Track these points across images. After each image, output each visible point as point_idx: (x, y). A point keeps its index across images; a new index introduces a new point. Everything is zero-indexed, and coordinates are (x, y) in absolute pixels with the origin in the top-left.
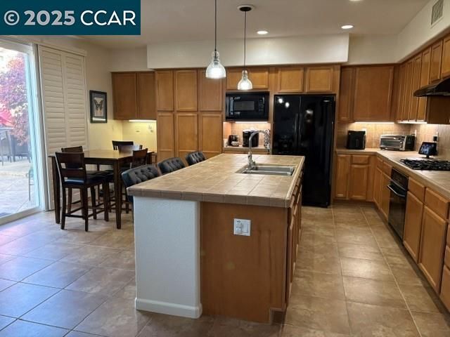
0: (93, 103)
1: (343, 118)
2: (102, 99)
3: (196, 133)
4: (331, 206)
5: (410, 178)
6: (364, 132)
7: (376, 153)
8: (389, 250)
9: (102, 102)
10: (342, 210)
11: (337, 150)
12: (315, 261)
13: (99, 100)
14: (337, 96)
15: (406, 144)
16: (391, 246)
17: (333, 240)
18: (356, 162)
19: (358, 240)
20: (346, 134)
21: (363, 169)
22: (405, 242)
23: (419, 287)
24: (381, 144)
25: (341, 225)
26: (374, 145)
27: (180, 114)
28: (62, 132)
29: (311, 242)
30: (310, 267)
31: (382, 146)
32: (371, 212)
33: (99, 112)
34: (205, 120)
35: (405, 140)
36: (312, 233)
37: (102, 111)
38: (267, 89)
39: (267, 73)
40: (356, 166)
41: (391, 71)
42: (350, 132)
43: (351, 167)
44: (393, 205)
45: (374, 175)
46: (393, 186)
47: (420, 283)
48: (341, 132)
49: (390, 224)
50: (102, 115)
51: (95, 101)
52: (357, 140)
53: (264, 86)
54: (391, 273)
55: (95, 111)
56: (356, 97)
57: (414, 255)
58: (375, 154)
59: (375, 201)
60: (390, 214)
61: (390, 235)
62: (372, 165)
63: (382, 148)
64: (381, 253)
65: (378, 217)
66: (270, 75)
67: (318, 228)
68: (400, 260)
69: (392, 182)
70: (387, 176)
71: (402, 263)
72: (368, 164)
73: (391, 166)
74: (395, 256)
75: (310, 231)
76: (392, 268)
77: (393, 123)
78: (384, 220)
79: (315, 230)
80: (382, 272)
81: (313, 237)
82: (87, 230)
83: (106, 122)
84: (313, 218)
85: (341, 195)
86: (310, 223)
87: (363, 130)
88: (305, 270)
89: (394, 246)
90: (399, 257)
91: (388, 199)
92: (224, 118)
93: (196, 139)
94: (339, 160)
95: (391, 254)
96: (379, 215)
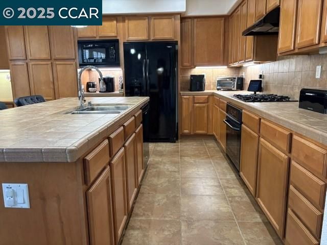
1: (185, 64)
4: (179, 140)
5: (243, 111)
6: (203, 76)
7: (213, 93)
8: (228, 181)
10: (188, 143)
11: (182, 92)
12: (156, 204)
14: (179, 43)
15: (237, 84)
16: (228, 177)
17: (177, 175)
18: (197, 101)
19: (200, 173)
20: (189, 78)
21: (204, 107)
22: (241, 173)
23: (259, 223)
24: (218, 86)
25: (186, 159)
26: (212, 86)
27: (33, 63)
29: (155, 181)
30: (149, 214)
31: (218, 88)
32: (212, 144)
34: (59, 67)
35: (236, 80)
36: (158, 170)
38: (116, 37)
39: (115, 22)
40: (197, 105)
41: (222, 22)
42: (192, 76)
43: (193, 106)
44: (228, 136)
45: (213, 112)
46: (228, 120)
47: (258, 219)
48: (185, 77)
49: (227, 155)
52: (198, 83)
53: (113, 34)
54: (230, 210)
56: (195, 45)
57: (252, 189)
58: (213, 95)
59: (215, 134)
60: (227, 145)
61: (227, 165)
62: (210, 103)
63: (218, 89)
64: (220, 186)
65: (218, 149)
66: (118, 24)
67: (165, 163)
68: (237, 191)
69: (227, 117)
70: (223, 111)
71: (240, 195)
72: (208, 102)
73: (226, 102)
74: (233, 188)
75: (157, 168)
76: (231, 202)
77: (226, 67)
78: (222, 151)
79: (162, 167)
80: (221, 209)
81: (159, 174)
84: (161, 154)
85: (186, 131)
86: (158, 159)
87: (203, 74)
88: (143, 218)
89: (232, 176)
90: (236, 188)
91: (224, 132)
92: (78, 65)
94: (184, 100)
95: (229, 185)
96: (218, 146)
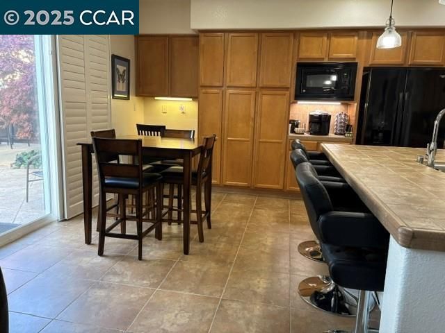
0: (116, 72)
2: (125, 68)
3: (252, 115)
9: (124, 71)
13: (121, 68)
27: (231, 91)
28: (82, 108)
33: (121, 86)
34: (265, 98)
37: (125, 84)
38: (354, 59)
39: (356, 38)
50: (124, 90)
51: (117, 69)
53: (351, 55)
55: (117, 83)
66: (360, 41)
82: (140, 258)
83: (128, 98)
93: (251, 123)
